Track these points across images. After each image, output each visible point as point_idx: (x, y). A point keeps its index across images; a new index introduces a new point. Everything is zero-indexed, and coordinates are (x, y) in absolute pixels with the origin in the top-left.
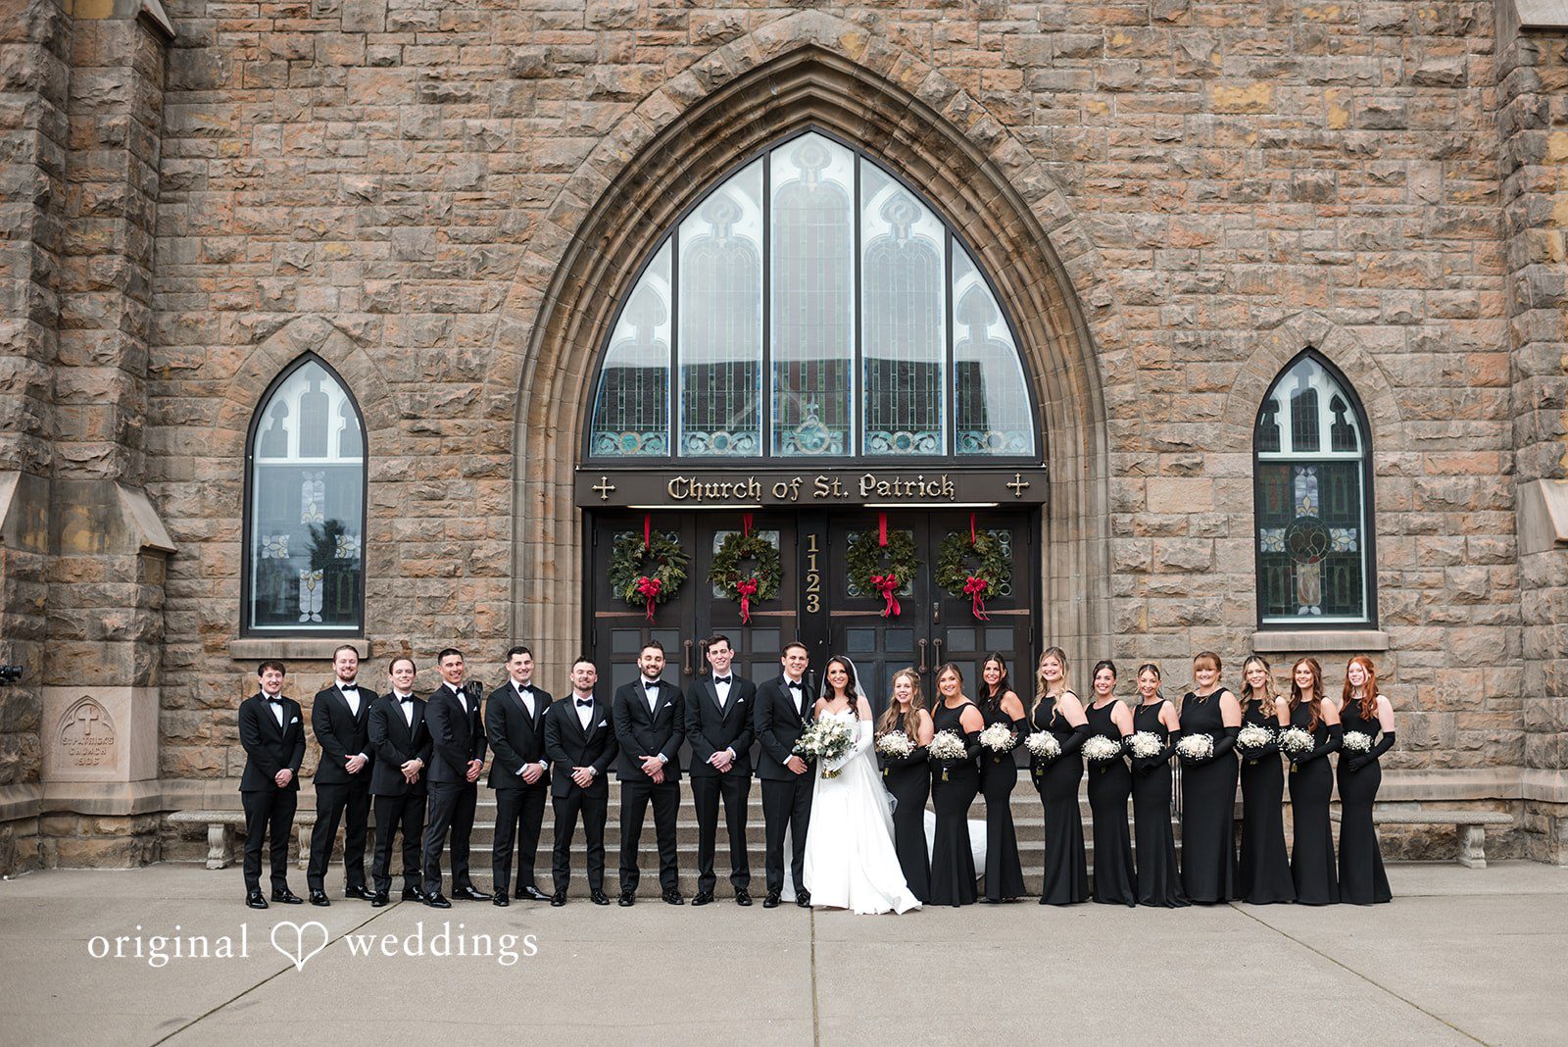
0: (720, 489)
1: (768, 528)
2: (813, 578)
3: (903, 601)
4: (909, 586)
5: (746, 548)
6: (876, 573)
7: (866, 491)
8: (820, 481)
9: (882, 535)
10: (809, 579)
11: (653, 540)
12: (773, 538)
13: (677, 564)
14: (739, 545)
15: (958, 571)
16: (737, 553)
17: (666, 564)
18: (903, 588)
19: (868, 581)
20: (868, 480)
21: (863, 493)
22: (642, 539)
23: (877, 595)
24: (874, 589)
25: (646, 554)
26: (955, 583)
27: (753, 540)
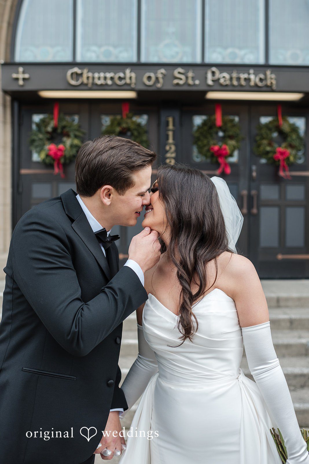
0: (105, 78)
1: (140, 113)
2: (170, 148)
3: (232, 165)
4: (236, 153)
5: (124, 125)
6: (215, 144)
7: (213, 81)
8: (179, 73)
9: (218, 118)
10: (167, 148)
11: (60, 120)
12: (143, 120)
13: (76, 137)
14: (119, 124)
15: (270, 144)
16: (118, 129)
17: (68, 136)
18: (231, 155)
19: (209, 150)
20: (213, 73)
21: (210, 82)
22: (52, 119)
23: (214, 160)
24: (212, 156)
25: (55, 129)
26: (268, 153)
27: (129, 121)
